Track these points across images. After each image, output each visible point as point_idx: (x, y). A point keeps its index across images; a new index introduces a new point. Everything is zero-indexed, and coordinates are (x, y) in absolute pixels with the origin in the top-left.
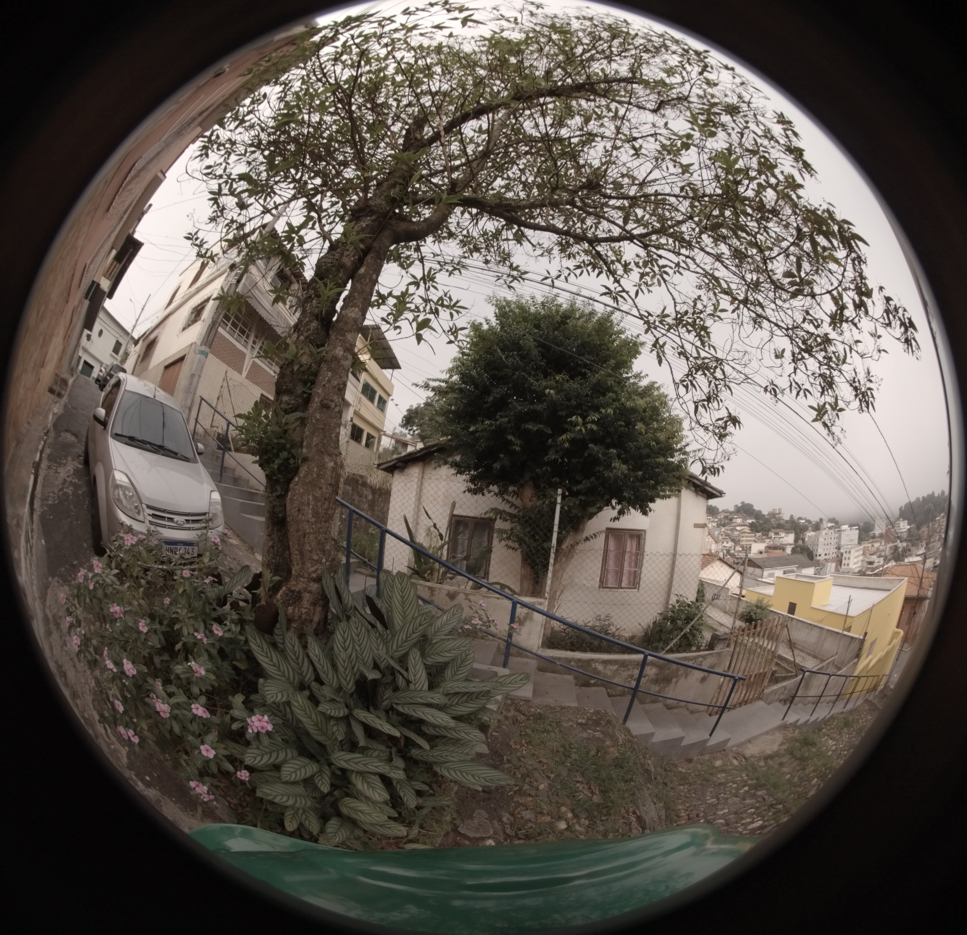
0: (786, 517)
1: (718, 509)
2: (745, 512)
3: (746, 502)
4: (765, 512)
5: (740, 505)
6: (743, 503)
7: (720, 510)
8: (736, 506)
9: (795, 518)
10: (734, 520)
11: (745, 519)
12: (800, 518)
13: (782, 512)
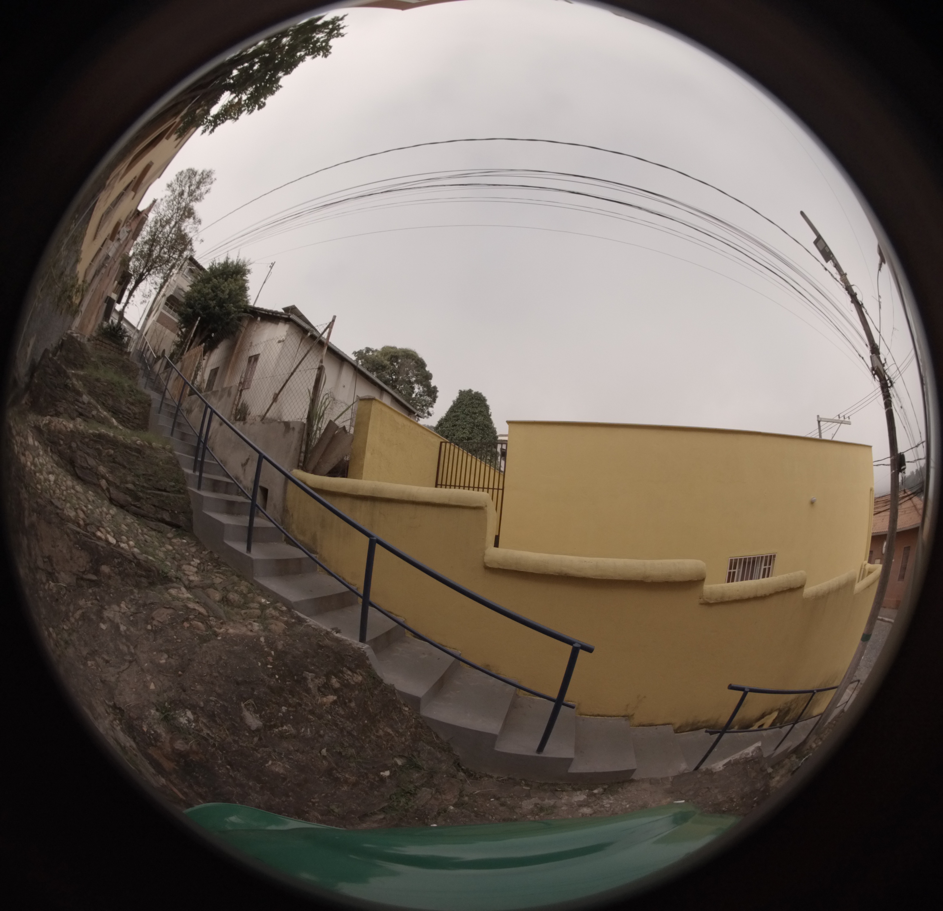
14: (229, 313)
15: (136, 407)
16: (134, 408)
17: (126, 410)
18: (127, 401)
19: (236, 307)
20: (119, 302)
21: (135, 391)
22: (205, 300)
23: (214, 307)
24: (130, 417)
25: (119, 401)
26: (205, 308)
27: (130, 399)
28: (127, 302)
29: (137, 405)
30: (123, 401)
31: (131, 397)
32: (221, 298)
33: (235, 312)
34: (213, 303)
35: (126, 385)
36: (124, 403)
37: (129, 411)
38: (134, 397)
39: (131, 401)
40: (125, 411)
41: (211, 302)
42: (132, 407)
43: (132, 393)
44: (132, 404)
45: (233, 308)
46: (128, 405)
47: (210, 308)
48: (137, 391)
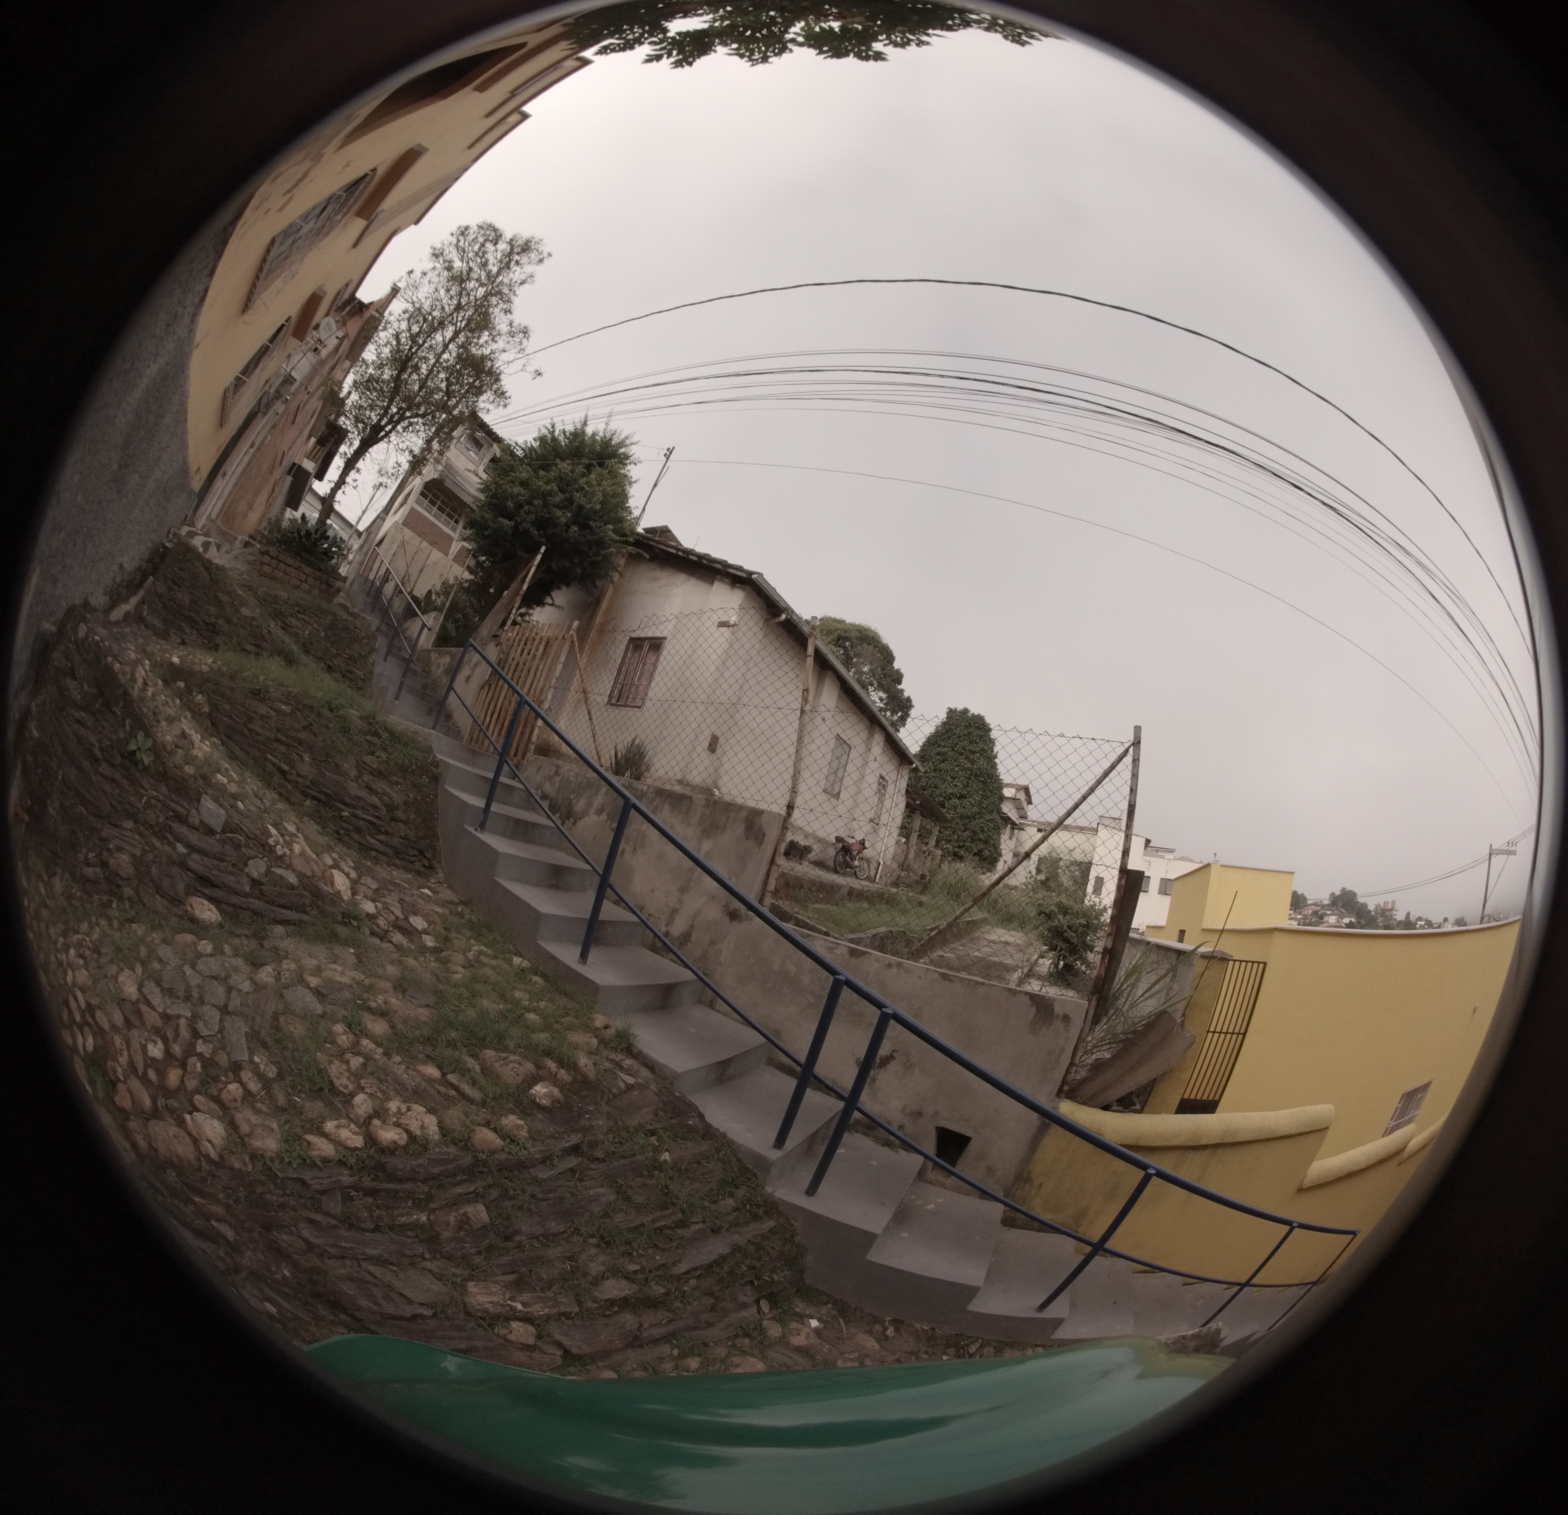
0: (1400, 916)
1: (1305, 899)
2: (1343, 907)
3: (1349, 888)
4: (1371, 907)
5: (1338, 893)
6: (1343, 890)
7: (1309, 902)
8: (1333, 894)
9: (1412, 918)
10: (1326, 919)
11: (1341, 917)
12: (1420, 919)
13: (1397, 907)
14: (600, 544)
15: (391, 784)
16: (388, 789)
17: (364, 794)
18: (362, 767)
19: (614, 531)
20: (320, 476)
21: (385, 735)
22: (545, 505)
23: (568, 526)
24: (377, 817)
25: (338, 765)
26: (544, 523)
27: (368, 759)
28: (341, 483)
29: (395, 778)
30: (349, 766)
31: (372, 753)
32: (581, 507)
33: (615, 542)
34: (564, 516)
35: (353, 713)
36: (354, 773)
37: (374, 800)
38: (384, 756)
39: (375, 766)
40: (359, 798)
41: (559, 513)
42: (380, 785)
43: (375, 740)
44: (378, 774)
45: (610, 533)
46: (366, 778)
47: (555, 526)
48: (391, 733)
